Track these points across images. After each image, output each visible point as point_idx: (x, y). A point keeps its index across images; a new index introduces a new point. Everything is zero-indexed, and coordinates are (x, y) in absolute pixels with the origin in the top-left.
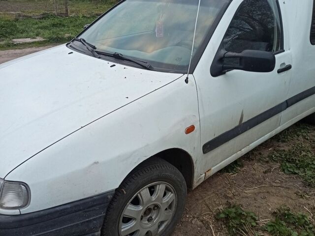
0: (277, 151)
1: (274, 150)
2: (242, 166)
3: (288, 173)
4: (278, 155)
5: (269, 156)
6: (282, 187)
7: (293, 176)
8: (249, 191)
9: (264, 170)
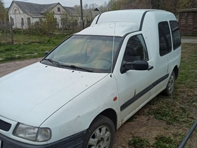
0: (151, 109)
1: (150, 109)
2: (136, 118)
3: (158, 119)
4: (152, 111)
5: (148, 112)
6: (157, 126)
7: (161, 120)
8: (142, 130)
9: (147, 119)
